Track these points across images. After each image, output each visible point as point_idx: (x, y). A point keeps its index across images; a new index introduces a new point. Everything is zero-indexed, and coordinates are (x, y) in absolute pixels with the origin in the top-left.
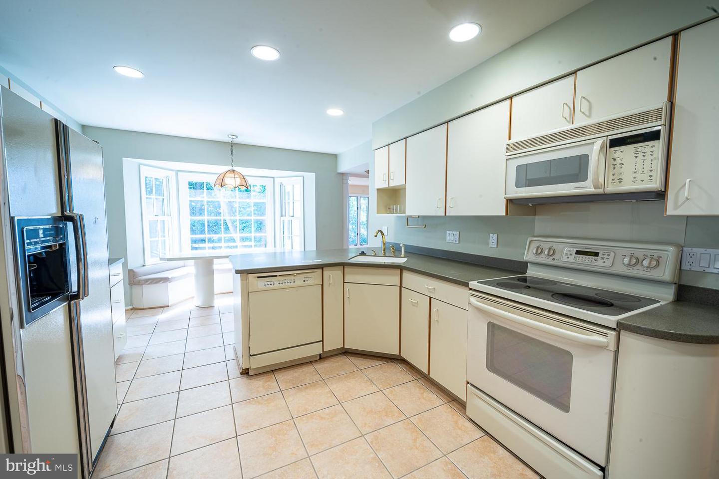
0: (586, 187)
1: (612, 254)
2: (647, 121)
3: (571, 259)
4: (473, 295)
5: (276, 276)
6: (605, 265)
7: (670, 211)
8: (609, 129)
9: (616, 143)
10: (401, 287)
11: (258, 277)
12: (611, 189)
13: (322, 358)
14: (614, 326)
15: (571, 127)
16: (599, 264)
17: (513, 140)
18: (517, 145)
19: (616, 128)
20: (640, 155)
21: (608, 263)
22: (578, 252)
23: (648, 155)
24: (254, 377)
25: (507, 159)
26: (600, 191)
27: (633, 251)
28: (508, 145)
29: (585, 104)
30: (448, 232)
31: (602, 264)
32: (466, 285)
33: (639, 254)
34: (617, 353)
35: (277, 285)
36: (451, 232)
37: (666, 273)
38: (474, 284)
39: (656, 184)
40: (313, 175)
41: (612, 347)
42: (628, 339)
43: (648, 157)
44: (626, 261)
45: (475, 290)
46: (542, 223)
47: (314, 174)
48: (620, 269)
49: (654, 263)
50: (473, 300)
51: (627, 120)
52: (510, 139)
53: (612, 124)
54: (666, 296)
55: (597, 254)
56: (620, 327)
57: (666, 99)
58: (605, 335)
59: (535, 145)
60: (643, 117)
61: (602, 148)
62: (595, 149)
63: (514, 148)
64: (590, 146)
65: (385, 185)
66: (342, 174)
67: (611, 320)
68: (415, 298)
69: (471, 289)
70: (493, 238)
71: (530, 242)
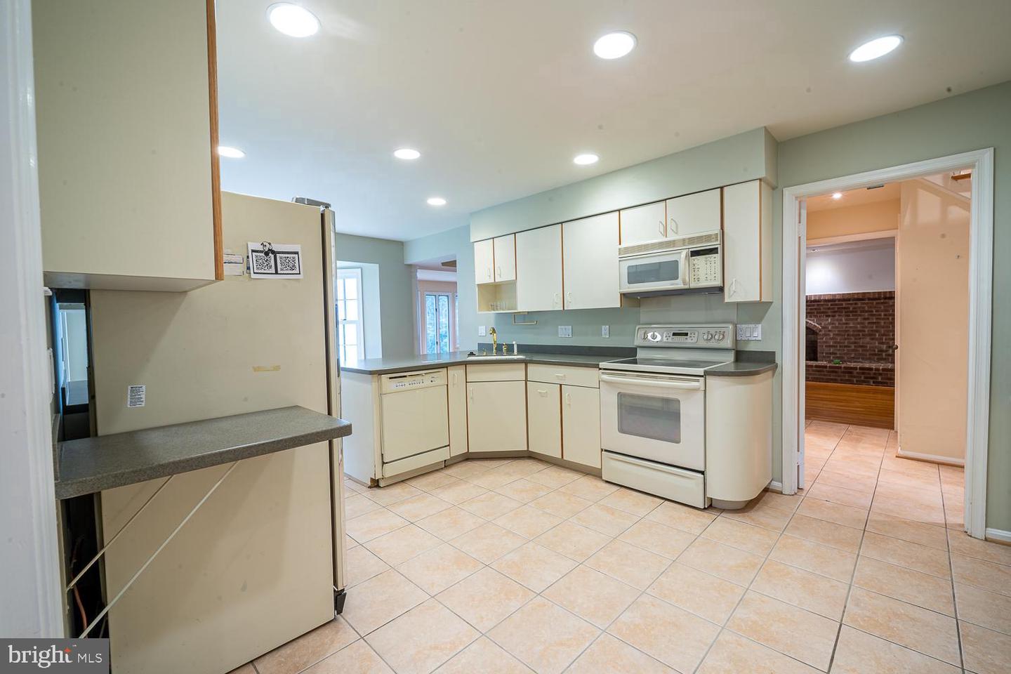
0: (677, 284)
1: (697, 333)
2: (710, 241)
3: (670, 340)
4: (603, 373)
5: (405, 376)
6: (692, 341)
7: (727, 300)
8: (689, 244)
9: (695, 253)
10: (526, 381)
11: (390, 378)
12: (693, 285)
13: (447, 465)
14: (703, 374)
15: (664, 239)
16: (688, 341)
17: (624, 245)
18: (627, 250)
19: (693, 243)
20: (708, 263)
21: (695, 340)
22: (674, 334)
23: (713, 263)
24: (386, 488)
25: (620, 261)
26: (687, 287)
27: (709, 330)
28: (620, 249)
29: (673, 224)
30: (559, 327)
31: (690, 341)
32: (597, 366)
33: (713, 331)
34: (705, 391)
35: (407, 386)
36: (562, 327)
37: (728, 343)
38: (602, 365)
39: (718, 283)
40: (376, 267)
41: (703, 388)
42: (711, 381)
43: (713, 265)
44: (705, 337)
45: (604, 369)
46: (645, 313)
47: (378, 265)
48: (702, 344)
49: (721, 336)
50: (605, 377)
51: (700, 239)
52: (620, 244)
53: (691, 240)
54: (730, 358)
55: (686, 334)
56: (707, 373)
57: (720, 228)
58: (698, 381)
59: (647, 250)
60: (708, 238)
61: (686, 256)
62: (682, 257)
63: (625, 253)
64: (679, 255)
65: (489, 280)
66: (410, 266)
67: (700, 371)
68: (543, 389)
69: (600, 369)
70: (605, 328)
71: (639, 329)
